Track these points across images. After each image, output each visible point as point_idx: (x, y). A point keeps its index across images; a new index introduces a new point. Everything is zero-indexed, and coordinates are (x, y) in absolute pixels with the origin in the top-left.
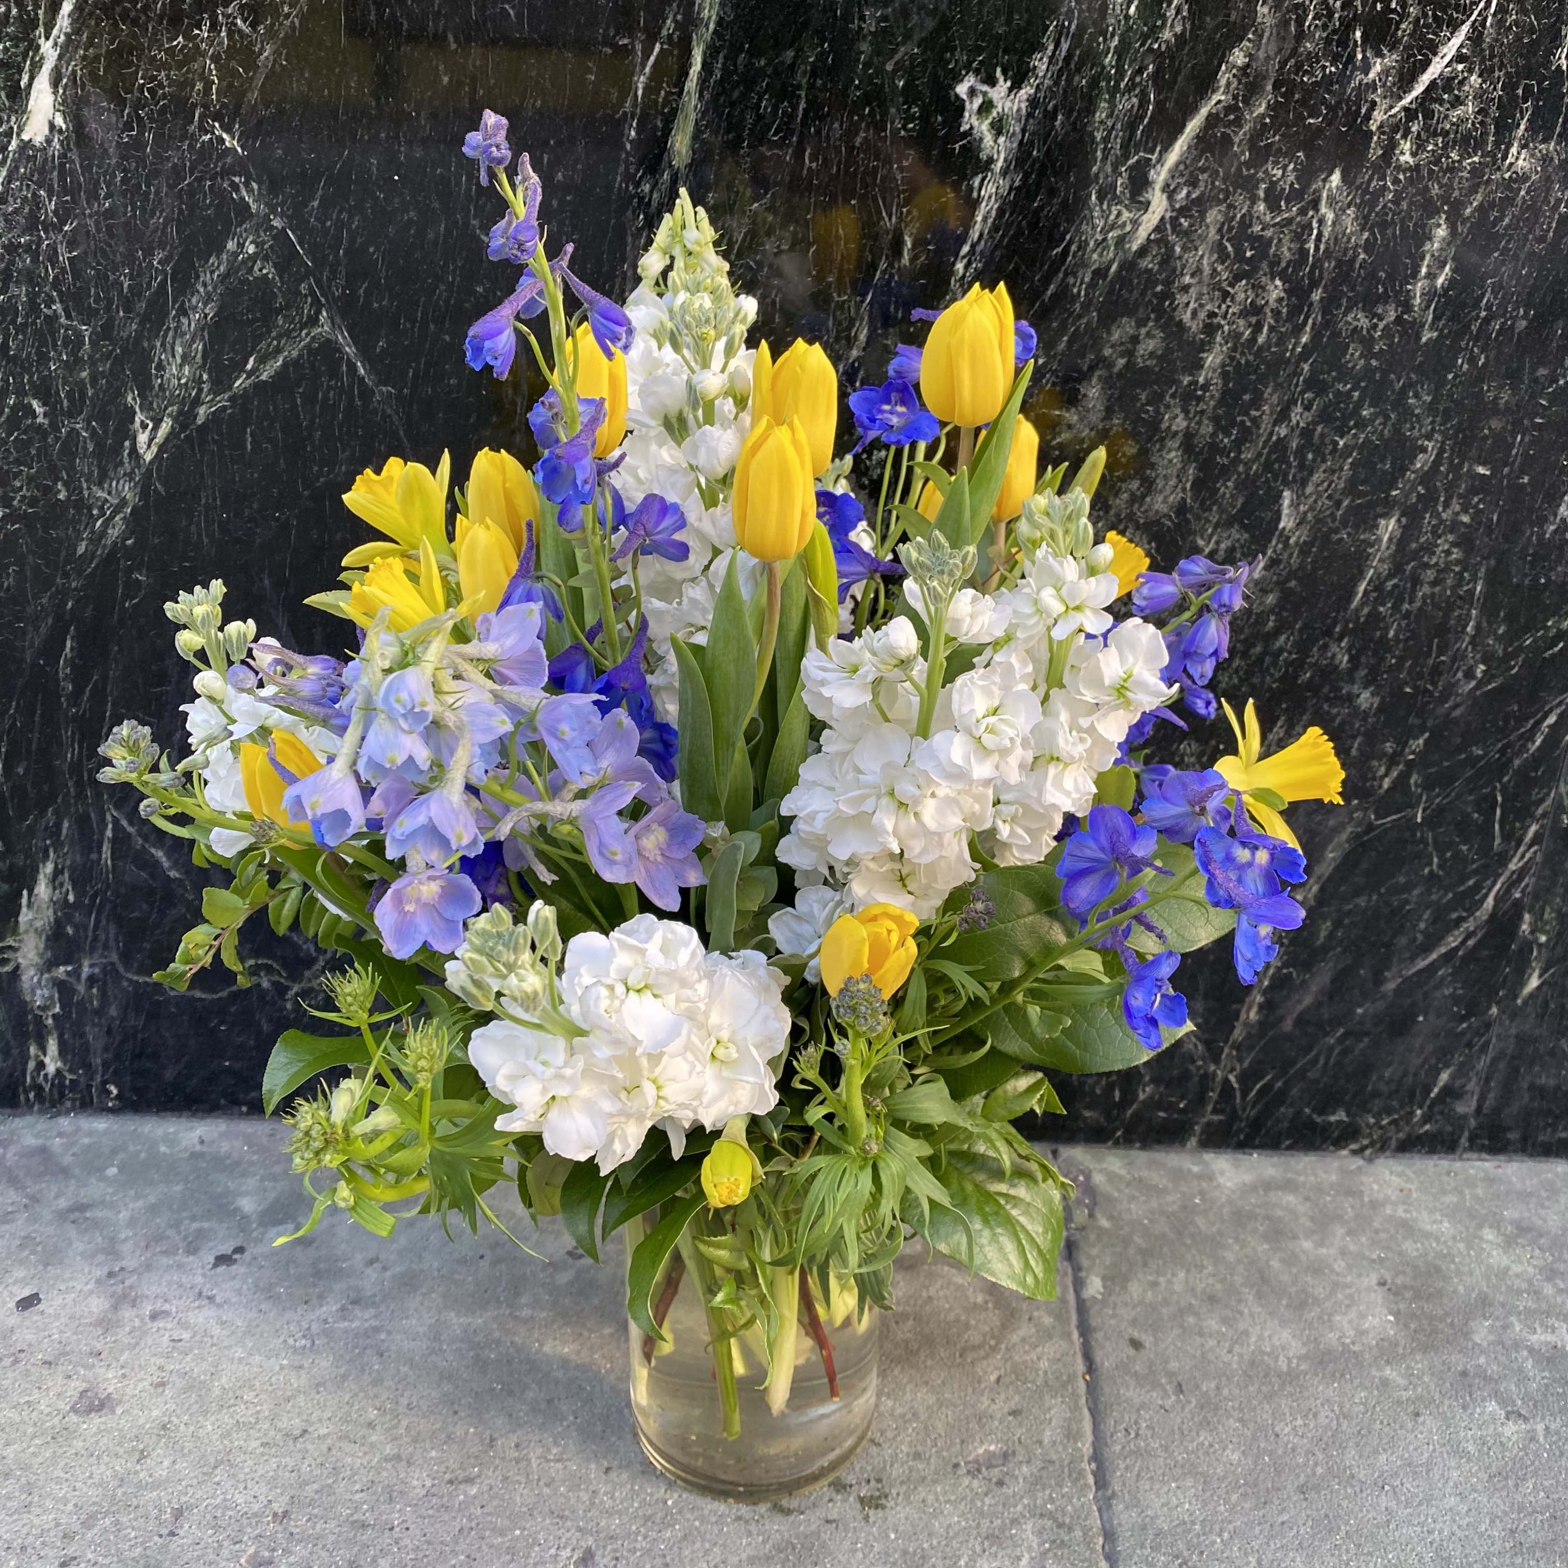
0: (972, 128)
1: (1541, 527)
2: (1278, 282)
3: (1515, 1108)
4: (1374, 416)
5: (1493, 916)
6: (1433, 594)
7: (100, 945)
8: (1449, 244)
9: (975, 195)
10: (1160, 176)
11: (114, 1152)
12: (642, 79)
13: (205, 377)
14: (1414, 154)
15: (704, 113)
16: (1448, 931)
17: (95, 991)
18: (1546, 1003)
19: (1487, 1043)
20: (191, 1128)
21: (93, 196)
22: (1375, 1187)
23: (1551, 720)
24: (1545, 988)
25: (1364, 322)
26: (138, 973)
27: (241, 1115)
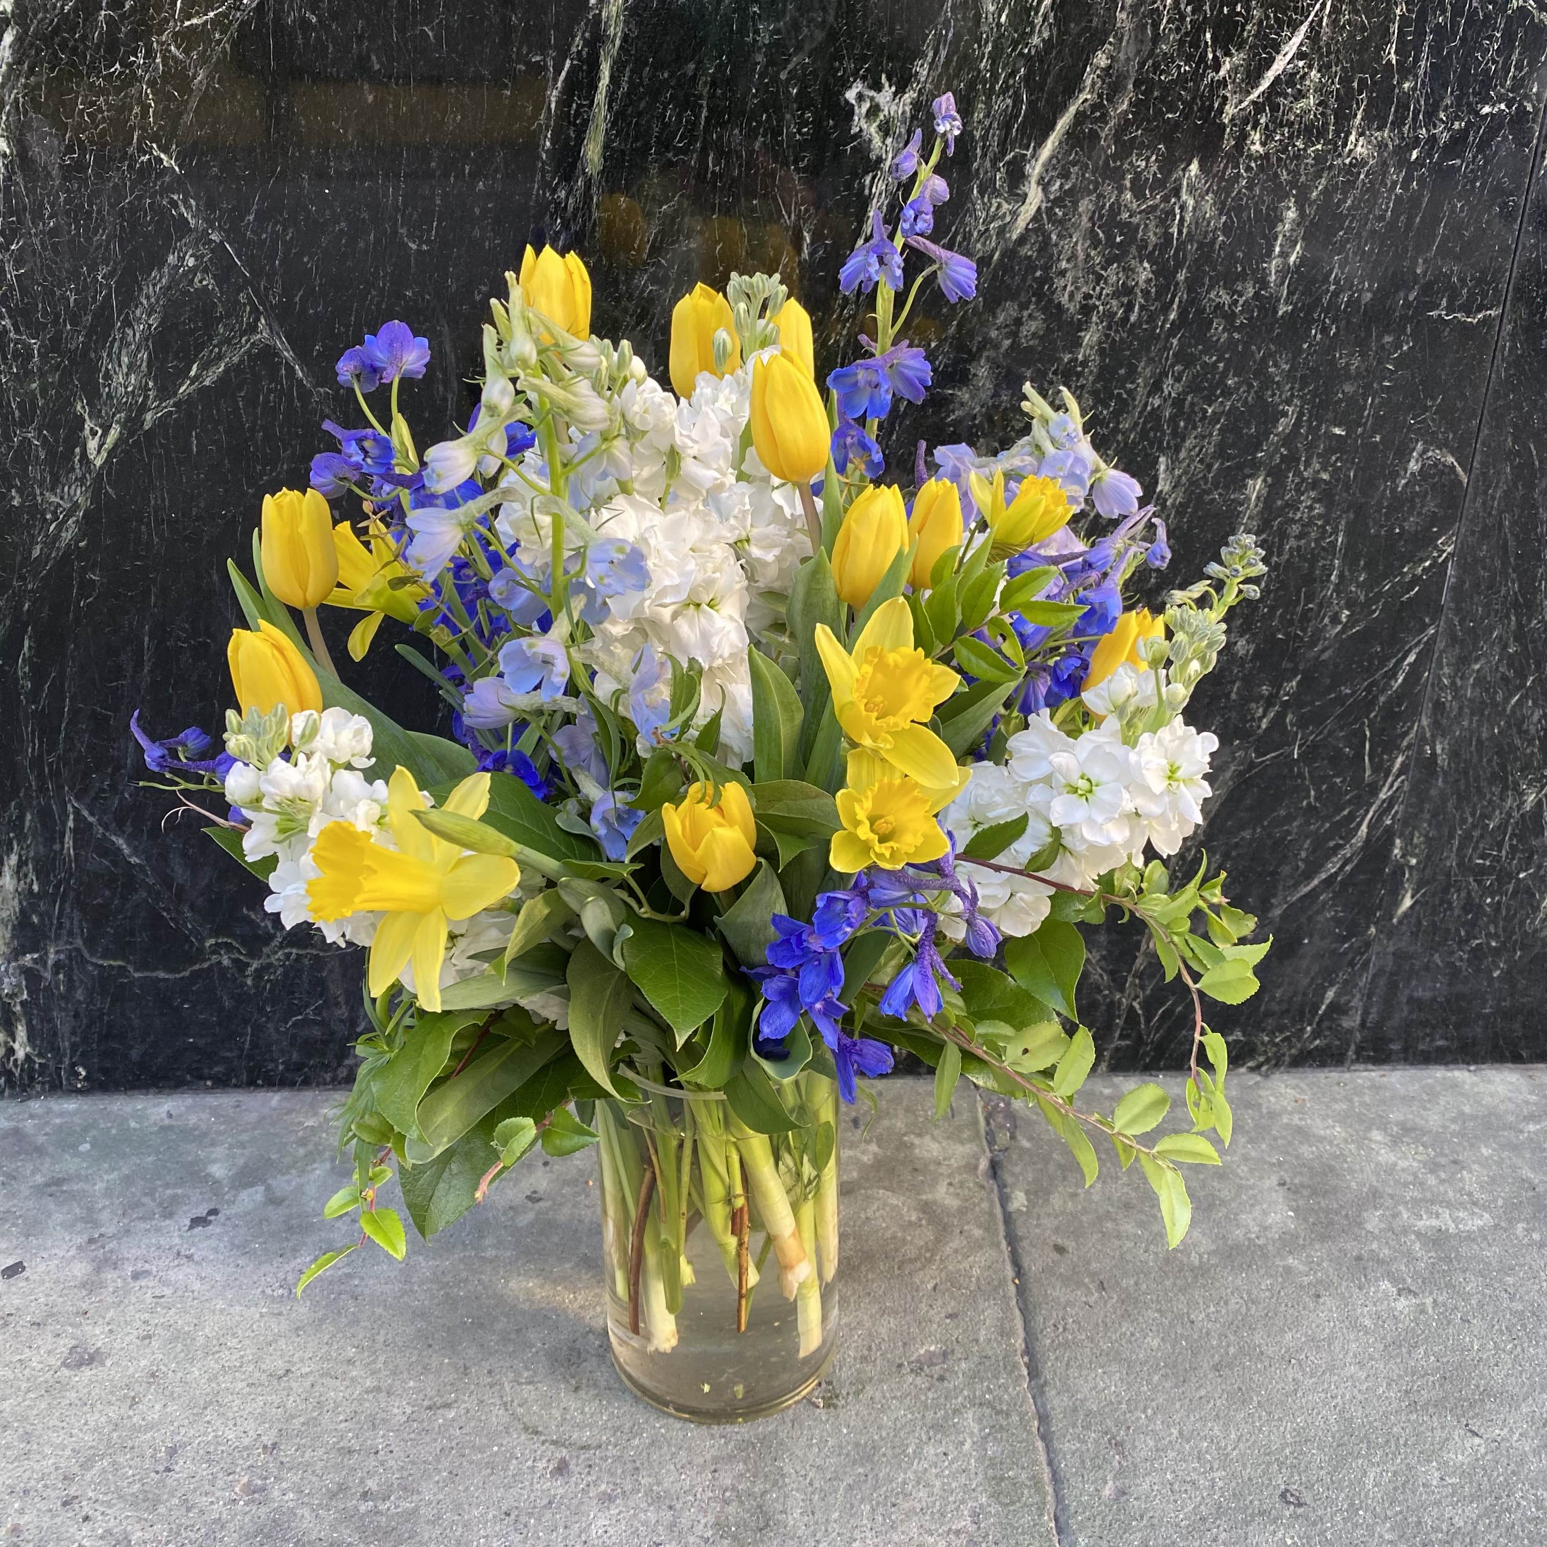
0: (861, 130)
1: (1393, 482)
2: (1146, 265)
3: (1396, 1020)
4: (1238, 385)
5: (1368, 841)
6: (1299, 547)
7: (64, 932)
8: (1298, 225)
9: (867, 192)
10: (1035, 170)
11: (85, 1130)
12: (555, 93)
13: (151, 384)
14: (1263, 144)
15: (614, 124)
16: (1327, 858)
17: (61, 976)
18: (1419, 922)
19: (1368, 961)
20: (159, 1104)
21: (38, 216)
22: (1272, 1099)
23: (1411, 658)
24: (1417, 907)
25: (1226, 299)
26: (104, 957)
27: (208, 1090)
